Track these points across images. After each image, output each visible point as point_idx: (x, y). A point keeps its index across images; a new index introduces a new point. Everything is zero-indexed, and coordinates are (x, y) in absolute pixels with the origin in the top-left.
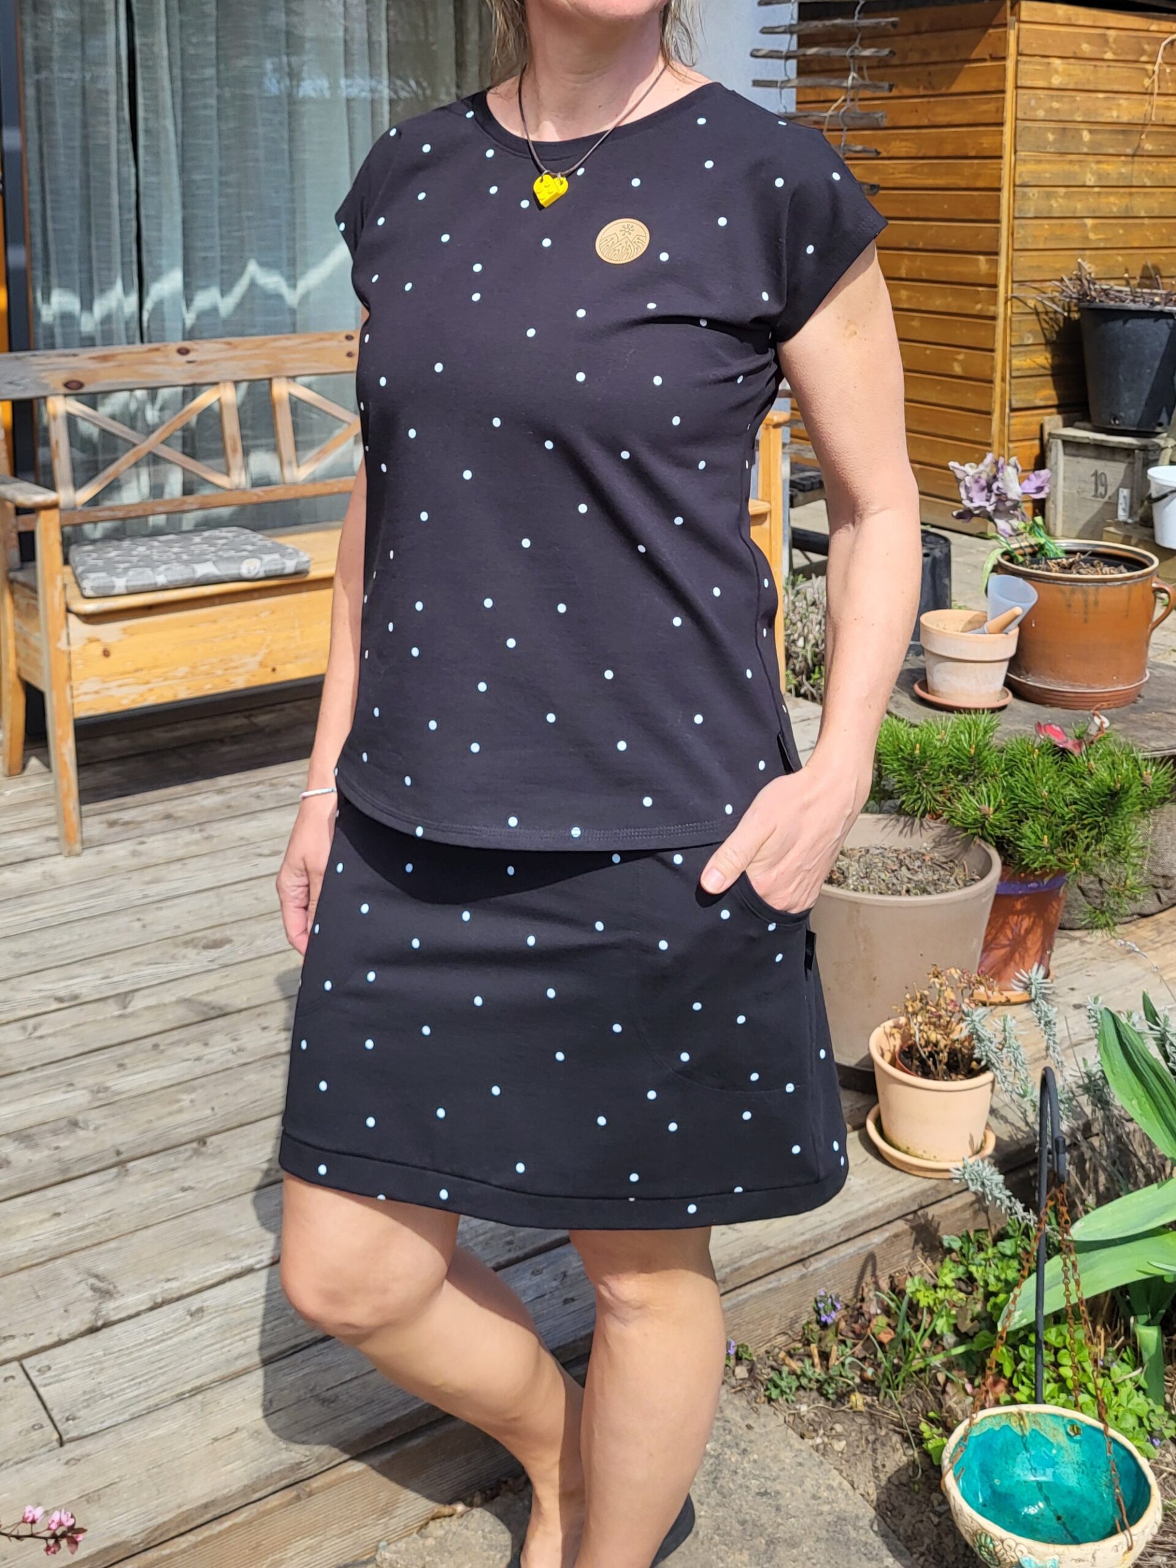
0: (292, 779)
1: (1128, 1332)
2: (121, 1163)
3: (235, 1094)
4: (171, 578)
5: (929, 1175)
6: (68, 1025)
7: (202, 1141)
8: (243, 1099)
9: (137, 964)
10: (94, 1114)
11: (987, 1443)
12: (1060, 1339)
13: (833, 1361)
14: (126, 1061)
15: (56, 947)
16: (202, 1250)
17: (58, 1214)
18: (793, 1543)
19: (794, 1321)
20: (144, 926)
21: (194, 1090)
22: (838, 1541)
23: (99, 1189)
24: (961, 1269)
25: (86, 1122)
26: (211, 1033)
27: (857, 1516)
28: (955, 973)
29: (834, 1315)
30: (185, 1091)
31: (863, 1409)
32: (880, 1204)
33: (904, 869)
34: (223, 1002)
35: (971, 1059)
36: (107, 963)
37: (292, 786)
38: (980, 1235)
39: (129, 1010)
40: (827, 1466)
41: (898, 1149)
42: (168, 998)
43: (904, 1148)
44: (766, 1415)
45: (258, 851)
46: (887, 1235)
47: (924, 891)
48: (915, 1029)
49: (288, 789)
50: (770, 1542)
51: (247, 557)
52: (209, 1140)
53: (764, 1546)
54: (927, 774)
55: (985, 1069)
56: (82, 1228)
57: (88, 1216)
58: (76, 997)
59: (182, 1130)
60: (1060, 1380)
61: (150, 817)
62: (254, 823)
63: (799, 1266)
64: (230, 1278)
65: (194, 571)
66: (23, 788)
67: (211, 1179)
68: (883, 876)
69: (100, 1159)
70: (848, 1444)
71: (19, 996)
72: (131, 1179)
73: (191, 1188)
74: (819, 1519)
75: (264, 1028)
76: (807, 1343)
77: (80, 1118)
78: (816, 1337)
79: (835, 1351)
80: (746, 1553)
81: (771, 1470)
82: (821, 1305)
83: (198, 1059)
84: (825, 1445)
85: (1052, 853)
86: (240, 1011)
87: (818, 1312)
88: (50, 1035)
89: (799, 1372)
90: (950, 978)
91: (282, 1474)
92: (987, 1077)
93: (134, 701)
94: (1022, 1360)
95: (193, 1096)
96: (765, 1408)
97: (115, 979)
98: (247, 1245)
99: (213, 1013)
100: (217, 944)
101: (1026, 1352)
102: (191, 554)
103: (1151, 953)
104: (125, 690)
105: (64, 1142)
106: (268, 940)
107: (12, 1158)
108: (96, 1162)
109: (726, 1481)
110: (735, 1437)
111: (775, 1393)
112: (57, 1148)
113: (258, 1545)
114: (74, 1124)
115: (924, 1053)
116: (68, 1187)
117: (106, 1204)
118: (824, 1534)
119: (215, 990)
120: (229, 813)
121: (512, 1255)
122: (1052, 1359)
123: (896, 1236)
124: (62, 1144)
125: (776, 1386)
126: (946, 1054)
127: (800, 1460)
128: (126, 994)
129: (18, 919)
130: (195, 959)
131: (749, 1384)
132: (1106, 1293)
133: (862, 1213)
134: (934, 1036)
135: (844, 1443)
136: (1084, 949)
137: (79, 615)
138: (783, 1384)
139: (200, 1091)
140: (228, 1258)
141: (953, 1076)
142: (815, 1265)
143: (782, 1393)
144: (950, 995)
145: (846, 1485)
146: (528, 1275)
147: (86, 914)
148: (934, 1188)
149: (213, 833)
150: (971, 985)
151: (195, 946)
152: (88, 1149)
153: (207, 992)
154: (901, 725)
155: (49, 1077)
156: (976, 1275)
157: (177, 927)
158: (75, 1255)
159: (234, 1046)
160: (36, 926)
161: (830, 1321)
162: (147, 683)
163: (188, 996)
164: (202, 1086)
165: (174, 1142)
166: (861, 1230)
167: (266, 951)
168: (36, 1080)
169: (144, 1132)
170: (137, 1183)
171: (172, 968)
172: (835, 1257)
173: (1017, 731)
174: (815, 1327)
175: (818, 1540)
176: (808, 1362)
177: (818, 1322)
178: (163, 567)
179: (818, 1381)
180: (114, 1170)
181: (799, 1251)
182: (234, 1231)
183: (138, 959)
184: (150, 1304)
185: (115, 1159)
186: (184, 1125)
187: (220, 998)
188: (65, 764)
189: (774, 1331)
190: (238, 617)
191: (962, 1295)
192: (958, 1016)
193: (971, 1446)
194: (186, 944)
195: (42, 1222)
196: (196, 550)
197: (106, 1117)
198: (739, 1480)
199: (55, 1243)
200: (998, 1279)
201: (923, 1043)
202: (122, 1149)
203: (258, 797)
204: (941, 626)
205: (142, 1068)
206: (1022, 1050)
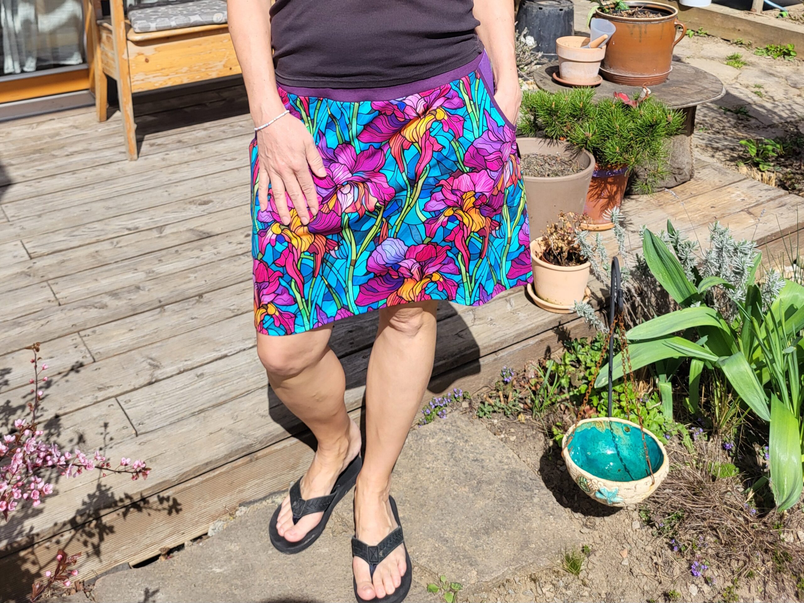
0: (241, 123)
1: (655, 385)
2: (161, 306)
3: (216, 274)
4: (178, 23)
5: (558, 311)
6: (133, 242)
7: (201, 296)
8: (220, 276)
9: (166, 212)
10: (148, 283)
11: (584, 435)
12: (621, 389)
13: (510, 399)
14: (162, 258)
15: (126, 204)
16: (202, 347)
17: (131, 330)
18: (490, 483)
19: (491, 380)
20: (169, 194)
21: (196, 272)
22: (512, 482)
23: (151, 318)
24: (573, 357)
25: (144, 287)
26: (204, 245)
27: (521, 471)
28: (572, 215)
29: (510, 378)
30: (192, 273)
31: (524, 422)
32: (533, 325)
33: (547, 164)
34: (209, 231)
35: (579, 256)
36: (152, 212)
37: (241, 126)
38: (583, 340)
39: (163, 234)
40: (507, 448)
41: (543, 299)
42: (182, 229)
43: (545, 299)
44: (478, 424)
45: (225, 158)
46: (537, 340)
47: (557, 175)
48: (551, 242)
49: (239, 128)
50: (479, 483)
51: (216, 12)
52: (204, 296)
53: (476, 485)
54: (560, 117)
55: (586, 261)
56: (144, 336)
57: (147, 331)
58: (137, 228)
59: (191, 291)
60: (620, 407)
61: (171, 141)
62: (222, 145)
63: (494, 354)
64: (216, 360)
65: (190, 20)
66: (107, 128)
67: (205, 314)
68: (536, 168)
69: (151, 304)
70: (517, 438)
71: (109, 228)
72: (166, 314)
73: (195, 318)
74: (503, 472)
75: (230, 243)
76: (498, 391)
77: (141, 285)
78: (502, 388)
79: (511, 394)
80: (467, 487)
81: (479, 449)
82: (504, 373)
83: (198, 257)
84: (506, 438)
85: (621, 155)
86: (218, 235)
87: (503, 376)
88: (125, 246)
89: (493, 404)
90: (569, 217)
91: (243, 449)
92: (587, 264)
93: (161, 84)
94: (602, 398)
95: (196, 275)
96: (477, 421)
97: (156, 220)
98: (224, 345)
99: (204, 236)
100: (205, 203)
101: (604, 394)
102: (188, 11)
103: (671, 206)
104: (157, 79)
105: (133, 297)
106: (231, 201)
107: (108, 304)
108: (149, 306)
109: (457, 454)
110: (462, 434)
111: (481, 414)
112: (130, 299)
113: (232, 483)
114: (138, 288)
115: (556, 253)
116: (136, 317)
117: (155, 325)
118: (505, 479)
119: (205, 224)
120: (210, 140)
121: (353, 349)
122: (618, 398)
123: (542, 341)
124: (132, 298)
125: (482, 411)
126: (566, 253)
127: (493, 445)
128: (162, 226)
129: (107, 191)
130: (195, 210)
131: (469, 410)
132: (645, 367)
133: (524, 330)
134: (560, 245)
135: (515, 437)
136: (637, 204)
137: (133, 42)
138: (485, 410)
139: (199, 273)
140: (215, 350)
141: (570, 264)
142: (501, 354)
143: (485, 414)
144: (569, 225)
145: (516, 456)
146: (361, 358)
147: (141, 189)
148: (560, 318)
149: (202, 149)
150: (580, 222)
151: (195, 204)
152: (145, 300)
153: (202, 226)
154: (546, 94)
155: (125, 266)
156: (581, 359)
157: (186, 195)
158: (140, 349)
159: (215, 251)
160: (115, 194)
161: (508, 381)
162: (168, 75)
163: (192, 227)
164: (200, 270)
165: (187, 296)
166: (524, 337)
167: (229, 206)
168: (118, 268)
169: (172, 292)
170: (169, 316)
171: (184, 214)
172: (511, 350)
173: (605, 97)
174: (502, 384)
175: (502, 481)
176: (498, 400)
177: (503, 381)
178: (174, 17)
179: (503, 409)
180: (159, 310)
181: (493, 348)
182: (218, 338)
183: (167, 210)
184: (178, 372)
185: (159, 304)
186: (192, 289)
187: (208, 229)
188: (128, 115)
189: (481, 386)
190: (212, 43)
191: (574, 369)
192: (572, 235)
193: (576, 437)
194: (190, 202)
195: (124, 334)
196: (191, 9)
197: (153, 285)
198: (464, 454)
199: (131, 343)
200: (592, 361)
201: (555, 248)
202: (162, 299)
203: (224, 132)
204: (567, 44)
205: (171, 261)
206: (605, 250)
